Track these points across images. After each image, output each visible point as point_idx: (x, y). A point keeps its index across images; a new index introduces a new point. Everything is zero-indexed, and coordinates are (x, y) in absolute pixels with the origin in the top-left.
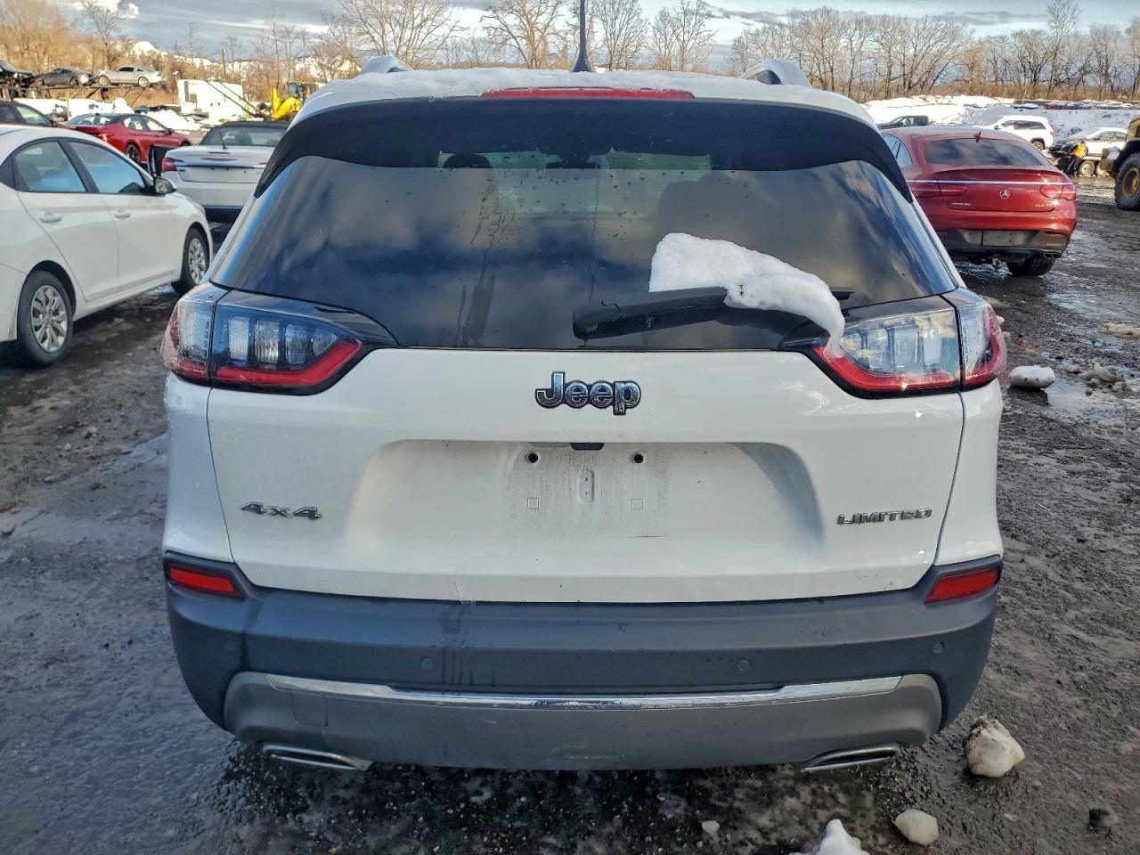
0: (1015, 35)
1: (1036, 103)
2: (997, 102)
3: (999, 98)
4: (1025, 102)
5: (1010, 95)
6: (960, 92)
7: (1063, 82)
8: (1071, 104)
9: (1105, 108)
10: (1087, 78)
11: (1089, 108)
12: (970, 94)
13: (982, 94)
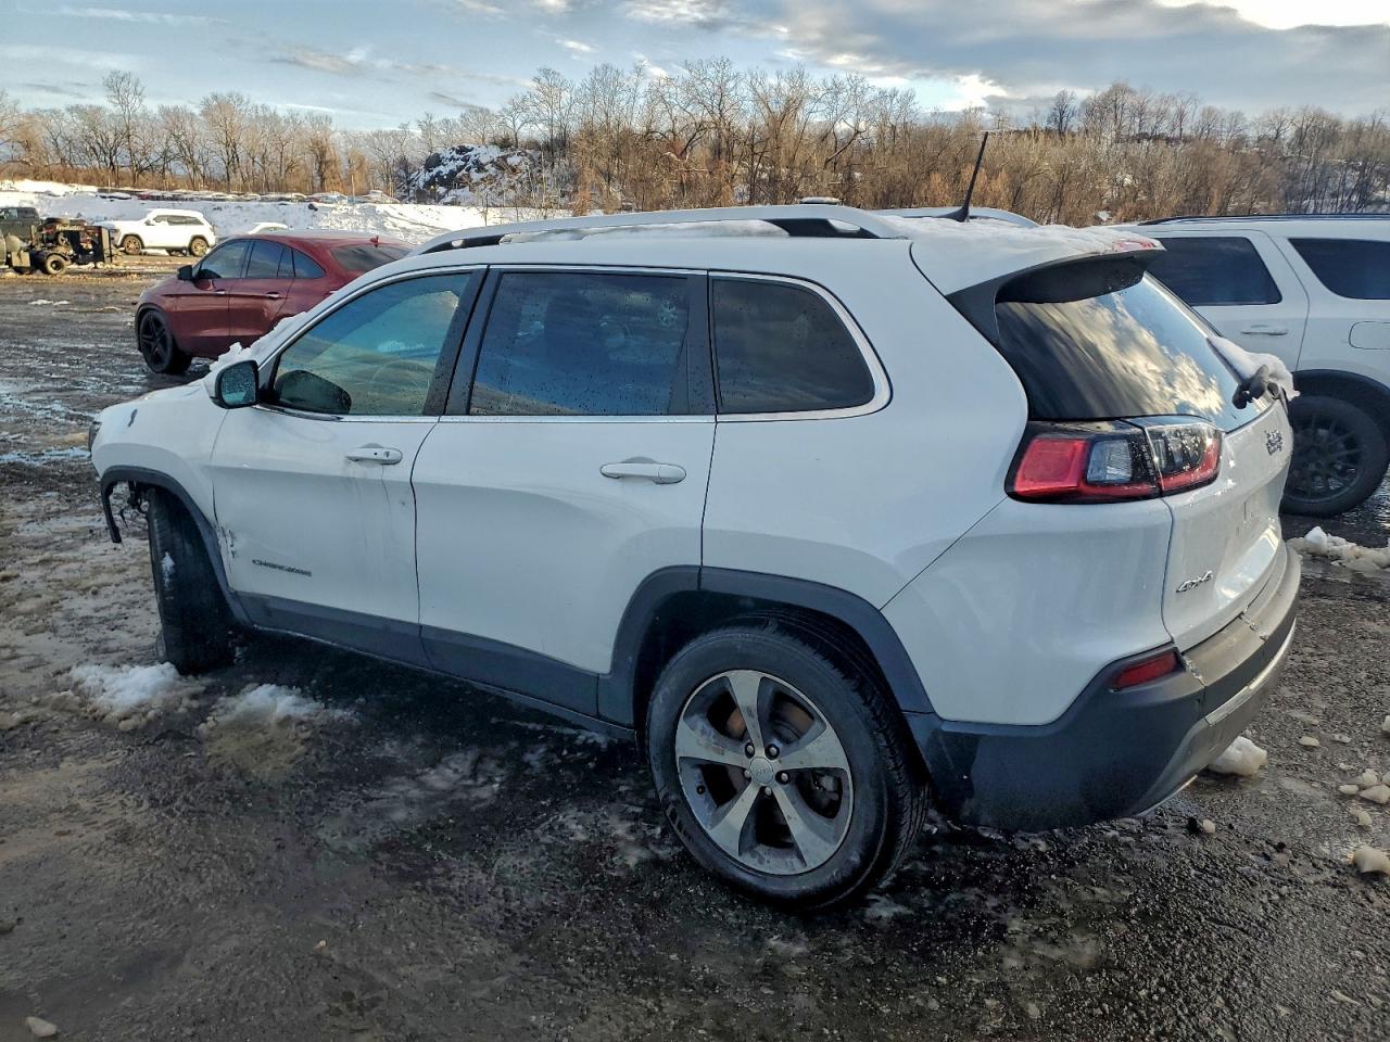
0: (70, 110)
1: (127, 192)
2: (74, 190)
3: (76, 185)
4: (112, 191)
5: (88, 181)
6: (22, 175)
7: (146, 169)
8: (169, 194)
9: (210, 200)
10: (172, 164)
11: (191, 199)
12: (35, 179)
13: (52, 179)
